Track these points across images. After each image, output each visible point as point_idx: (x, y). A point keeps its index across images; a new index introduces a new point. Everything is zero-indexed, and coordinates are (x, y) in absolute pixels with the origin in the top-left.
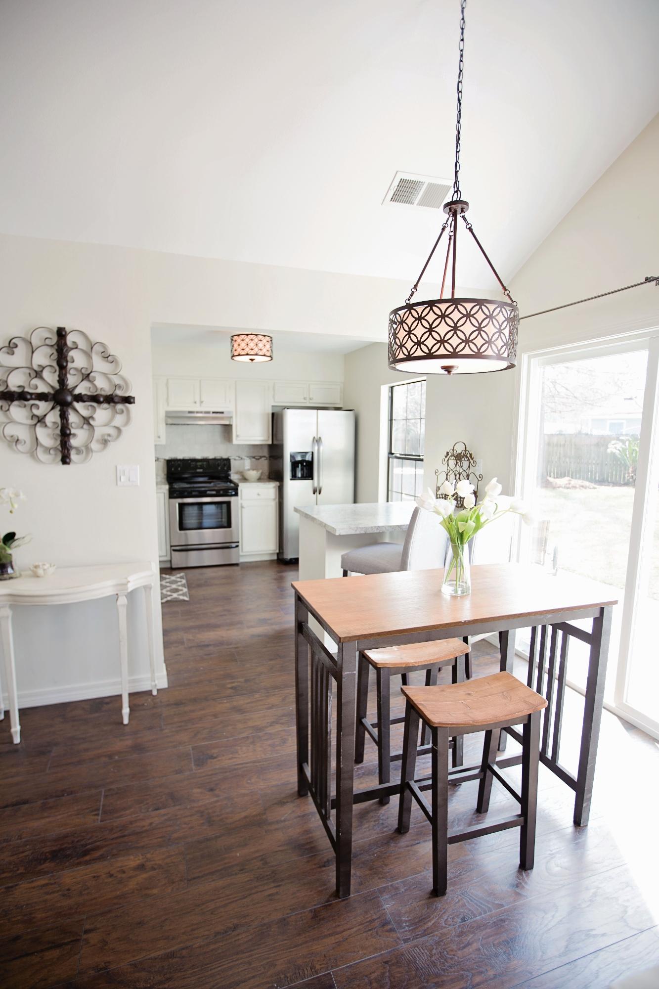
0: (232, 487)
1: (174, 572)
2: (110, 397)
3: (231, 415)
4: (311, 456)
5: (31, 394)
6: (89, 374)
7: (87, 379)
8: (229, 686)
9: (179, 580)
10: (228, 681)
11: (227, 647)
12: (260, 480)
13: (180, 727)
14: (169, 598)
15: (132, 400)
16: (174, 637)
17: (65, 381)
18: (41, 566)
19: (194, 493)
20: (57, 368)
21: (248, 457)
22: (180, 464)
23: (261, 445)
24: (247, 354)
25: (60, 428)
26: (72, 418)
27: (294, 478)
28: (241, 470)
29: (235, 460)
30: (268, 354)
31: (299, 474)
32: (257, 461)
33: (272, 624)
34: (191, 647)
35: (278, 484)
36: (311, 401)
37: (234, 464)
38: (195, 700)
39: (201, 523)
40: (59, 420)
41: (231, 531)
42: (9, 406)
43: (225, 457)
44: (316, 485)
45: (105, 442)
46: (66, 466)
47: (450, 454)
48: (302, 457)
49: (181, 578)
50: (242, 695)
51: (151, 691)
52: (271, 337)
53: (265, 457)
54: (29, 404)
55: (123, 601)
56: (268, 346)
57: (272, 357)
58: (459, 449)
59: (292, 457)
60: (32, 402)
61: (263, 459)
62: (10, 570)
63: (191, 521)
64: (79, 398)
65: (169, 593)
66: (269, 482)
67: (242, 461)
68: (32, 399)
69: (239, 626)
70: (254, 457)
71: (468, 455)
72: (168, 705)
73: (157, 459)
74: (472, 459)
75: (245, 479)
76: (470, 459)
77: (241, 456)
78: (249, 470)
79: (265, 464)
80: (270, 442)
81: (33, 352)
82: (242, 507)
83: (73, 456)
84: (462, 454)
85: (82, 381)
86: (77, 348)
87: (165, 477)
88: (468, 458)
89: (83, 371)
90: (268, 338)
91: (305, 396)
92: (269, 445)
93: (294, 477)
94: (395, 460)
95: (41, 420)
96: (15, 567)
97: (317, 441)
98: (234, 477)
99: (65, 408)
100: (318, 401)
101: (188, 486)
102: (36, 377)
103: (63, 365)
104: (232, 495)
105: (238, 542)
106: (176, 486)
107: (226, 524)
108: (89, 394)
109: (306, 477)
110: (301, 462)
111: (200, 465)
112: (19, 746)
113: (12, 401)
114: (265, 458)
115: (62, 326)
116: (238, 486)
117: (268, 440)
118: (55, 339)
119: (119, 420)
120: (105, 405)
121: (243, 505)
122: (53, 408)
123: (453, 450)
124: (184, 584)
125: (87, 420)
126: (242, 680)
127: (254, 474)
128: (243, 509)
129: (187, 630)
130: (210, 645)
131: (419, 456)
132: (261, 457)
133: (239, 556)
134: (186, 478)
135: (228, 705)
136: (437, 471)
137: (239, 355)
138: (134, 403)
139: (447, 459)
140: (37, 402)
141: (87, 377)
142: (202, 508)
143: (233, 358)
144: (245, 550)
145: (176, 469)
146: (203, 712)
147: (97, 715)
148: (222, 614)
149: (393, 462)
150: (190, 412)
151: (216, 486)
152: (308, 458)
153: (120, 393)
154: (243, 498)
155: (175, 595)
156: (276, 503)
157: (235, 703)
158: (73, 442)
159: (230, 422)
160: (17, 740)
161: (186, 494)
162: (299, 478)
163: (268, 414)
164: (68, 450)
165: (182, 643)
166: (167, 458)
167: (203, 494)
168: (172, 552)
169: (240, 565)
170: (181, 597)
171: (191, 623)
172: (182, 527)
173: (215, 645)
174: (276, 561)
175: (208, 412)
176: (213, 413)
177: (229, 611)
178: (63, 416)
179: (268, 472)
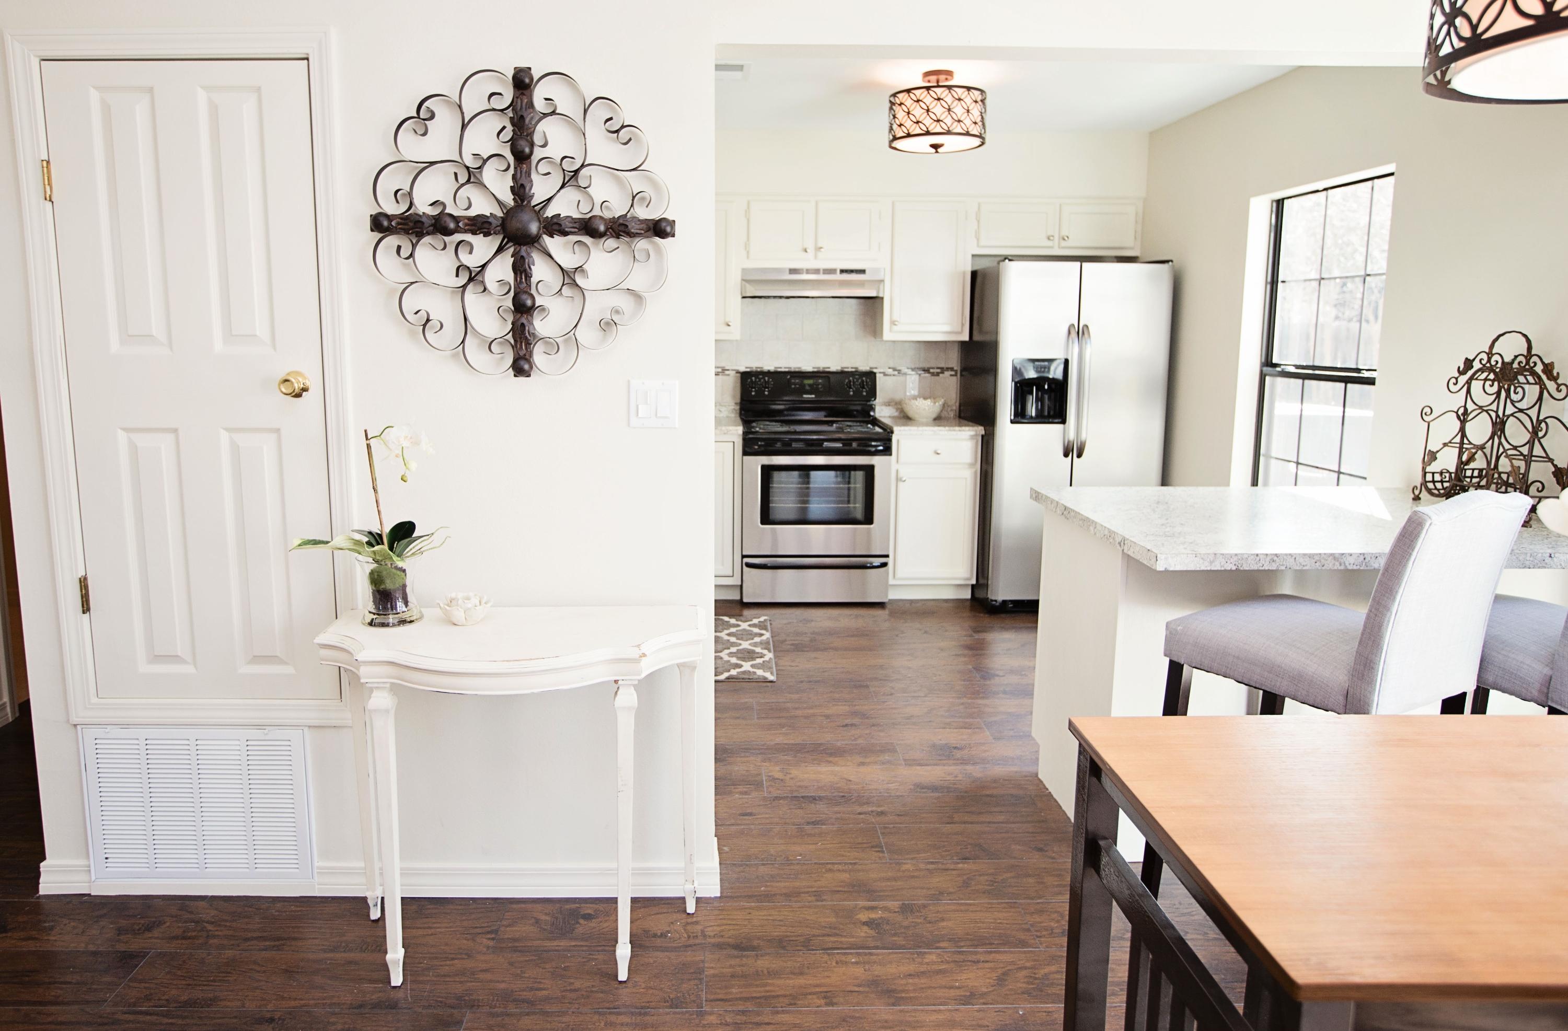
0: (878, 433)
1: (747, 613)
2: (621, 221)
3: (881, 278)
4: (1061, 367)
5: (455, 219)
6: (576, 172)
7: (572, 182)
8: (863, 917)
9: (756, 630)
10: (861, 903)
11: (860, 810)
12: (939, 420)
13: (743, 1012)
14: (734, 672)
15: (668, 229)
16: (739, 767)
17: (527, 189)
18: (460, 602)
19: (795, 445)
20: (511, 159)
21: (913, 370)
22: (768, 382)
23: (945, 343)
24: (928, 133)
25: (512, 293)
26: (540, 270)
27: (1019, 419)
28: (898, 396)
29: (885, 374)
30: (975, 130)
31: (1032, 411)
32: (937, 378)
33: (964, 762)
34: (777, 798)
35: (981, 430)
36: (1063, 244)
37: (883, 385)
38: (781, 944)
39: (804, 510)
40: (510, 277)
41: (869, 531)
42: (414, 246)
43: (864, 368)
44: (1072, 436)
45: (607, 325)
46: (522, 380)
47: (1477, 365)
48: (1037, 372)
49: (762, 626)
50: (894, 947)
51: (683, 899)
52: (982, 91)
53: (952, 369)
54: (451, 242)
55: (627, 698)
56: (976, 111)
57: (983, 138)
58: (1510, 349)
59: (1016, 371)
60: (458, 237)
61: (947, 374)
62: (400, 605)
63: (784, 504)
64: (555, 227)
65: (734, 660)
66: (960, 425)
67: (900, 378)
68: (457, 230)
69: (887, 757)
70: (926, 370)
71: (1539, 368)
72: (720, 946)
73: (721, 372)
74: (1554, 379)
75: (906, 418)
76: (1544, 377)
77: (898, 368)
78: (915, 398)
79: (951, 385)
80: (966, 338)
81: (464, 126)
82: (898, 479)
83: (539, 356)
84: (1515, 365)
85: (562, 187)
86: (553, 113)
87: (738, 407)
88: (1539, 377)
89: (566, 165)
90: (977, 93)
91: (1050, 233)
92: (962, 343)
93: (1020, 416)
94: (1280, 381)
95: (475, 276)
96: (410, 598)
97: (1079, 332)
98: (882, 412)
99: (523, 248)
100: (1078, 243)
101: (785, 428)
102: (468, 181)
103: (523, 152)
104: (876, 453)
105: (887, 556)
106: (760, 427)
107: (859, 515)
108: (576, 215)
109: (1049, 416)
110: (1038, 382)
111: (810, 385)
112: (400, 994)
113: (420, 235)
114: (953, 373)
115: (523, 64)
116: (892, 432)
117: (961, 332)
118: (508, 95)
119: (639, 279)
120: (611, 243)
121: (901, 475)
122: (500, 250)
123: (1490, 354)
124: (767, 643)
125: (569, 277)
126: (894, 904)
127: (925, 408)
128: (901, 484)
129: (769, 752)
130: (820, 798)
131: (1358, 370)
132: (943, 370)
133: (886, 586)
134: (780, 412)
135: (859, 971)
136: (1427, 410)
137: (909, 135)
138: (673, 236)
139: (1463, 379)
140: (468, 237)
141: (571, 178)
142: (808, 476)
143: (895, 144)
144: (899, 574)
145: (760, 392)
146: (801, 981)
147: (563, 943)
148: (848, 721)
149: (1273, 386)
150: (793, 271)
151: (843, 432)
152: (1056, 372)
153: (642, 213)
154: (902, 459)
155: (747, 666)
156: (976, 472)
157: (878, 970)
158: (540, 325)
159: (878, 292)
160: (397, 979)
161: (779, 445)
162: (1031, 417)
163: (964, 273)
164: (528, 344)
165: (758, 785)
166: (743, 369)
167: (814, 448)
168: (745, 568)
169: (888, 606)
170: (760, 672)
171: (779, 738)
172: (766, 518)
173: (832, 801)
174: (968, 603)
175: (831, 271)
176: (842, 271)
177: (864, 716)
178: (521, 269)
179: (958, 404)
